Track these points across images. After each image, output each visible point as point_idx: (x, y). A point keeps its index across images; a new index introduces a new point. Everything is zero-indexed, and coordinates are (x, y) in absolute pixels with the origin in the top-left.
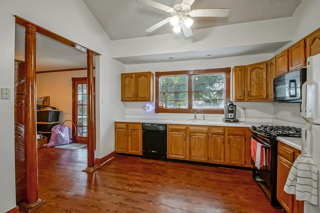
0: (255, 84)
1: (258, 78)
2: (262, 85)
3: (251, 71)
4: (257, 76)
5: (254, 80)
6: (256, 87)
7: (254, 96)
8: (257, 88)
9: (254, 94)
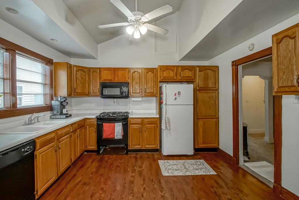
0: (80, 83)
1: (82, 78)
2: (85, 85)
3: (76, 71)
4: (81, 77)
5: (79, 79)
6: (80, 86)
7: (79, 93)
8: (82, 86)
9: (79, 91)
